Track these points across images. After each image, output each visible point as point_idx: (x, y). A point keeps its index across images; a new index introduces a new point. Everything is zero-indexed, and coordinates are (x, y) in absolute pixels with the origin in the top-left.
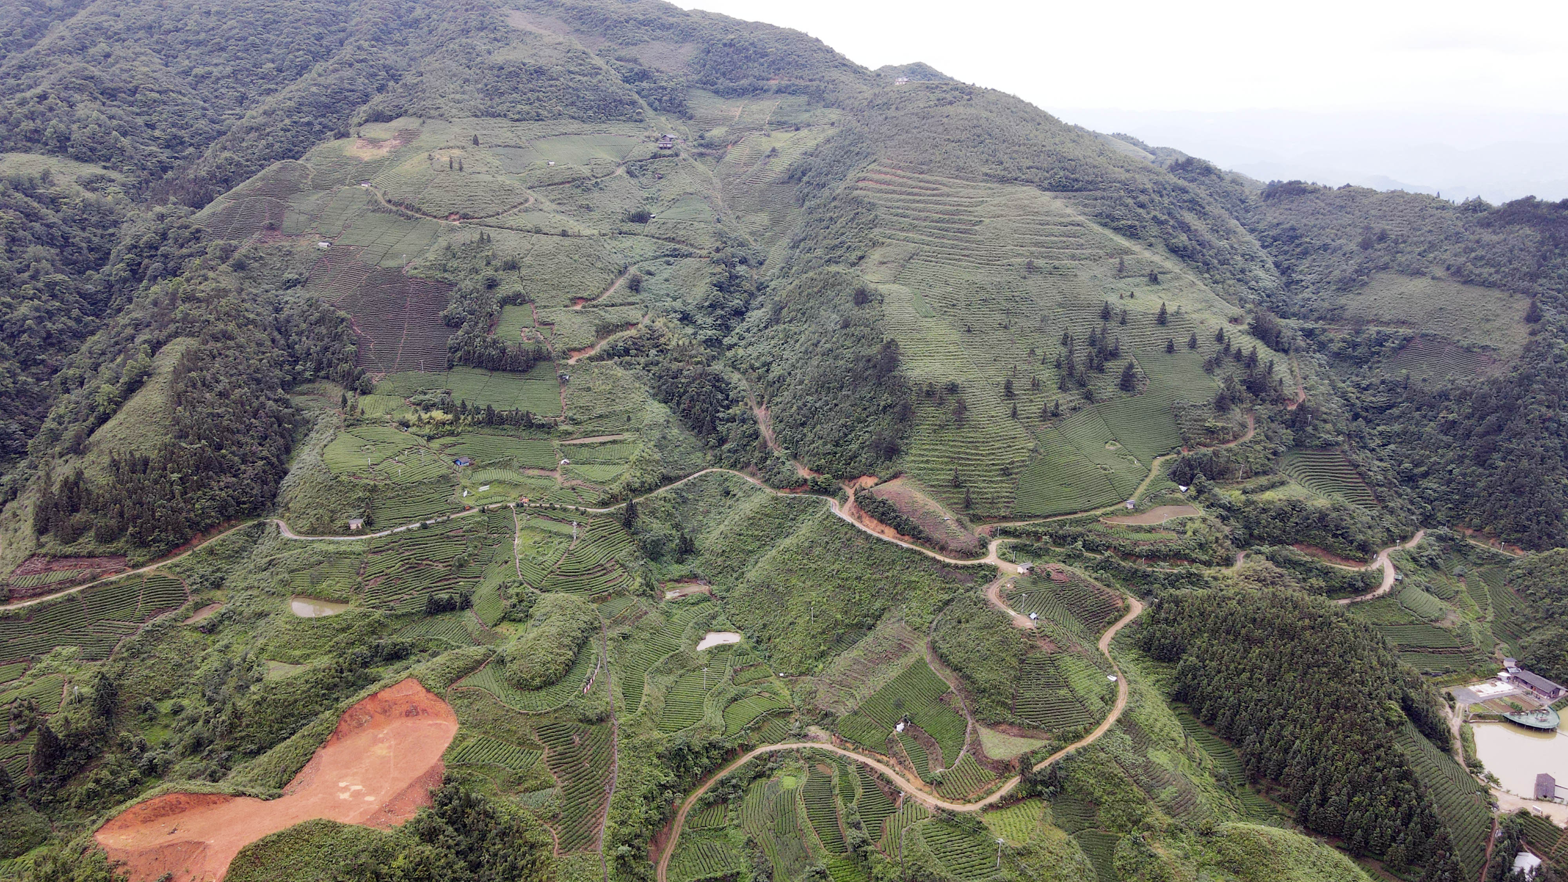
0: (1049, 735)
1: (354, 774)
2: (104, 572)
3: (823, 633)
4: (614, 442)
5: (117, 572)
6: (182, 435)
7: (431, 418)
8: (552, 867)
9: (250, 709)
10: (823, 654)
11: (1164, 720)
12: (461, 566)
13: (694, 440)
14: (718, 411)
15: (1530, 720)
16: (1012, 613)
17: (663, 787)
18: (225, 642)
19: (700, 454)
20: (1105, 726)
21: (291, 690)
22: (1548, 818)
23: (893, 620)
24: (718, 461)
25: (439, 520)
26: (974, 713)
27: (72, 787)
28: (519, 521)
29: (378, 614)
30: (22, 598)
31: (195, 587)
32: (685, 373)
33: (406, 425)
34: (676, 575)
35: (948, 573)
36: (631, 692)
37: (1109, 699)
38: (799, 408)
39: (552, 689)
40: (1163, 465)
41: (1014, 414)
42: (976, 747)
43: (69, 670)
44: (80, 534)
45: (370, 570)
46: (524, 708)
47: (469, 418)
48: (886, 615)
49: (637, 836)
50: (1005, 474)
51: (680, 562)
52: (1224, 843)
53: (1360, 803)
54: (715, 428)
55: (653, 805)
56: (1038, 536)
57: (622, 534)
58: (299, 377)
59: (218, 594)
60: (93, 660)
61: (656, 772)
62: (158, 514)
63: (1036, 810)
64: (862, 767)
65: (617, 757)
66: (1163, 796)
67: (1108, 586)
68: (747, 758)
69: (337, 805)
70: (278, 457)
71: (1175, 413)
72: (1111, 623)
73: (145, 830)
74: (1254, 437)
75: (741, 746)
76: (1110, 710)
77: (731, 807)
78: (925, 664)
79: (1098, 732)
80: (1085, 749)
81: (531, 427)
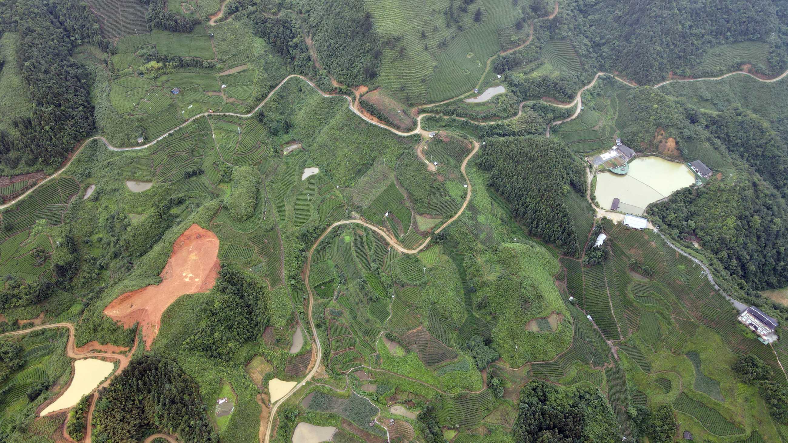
0: (442, 217)
1: (187, 269)
2: (37, 180)
3: (353, 168)
4: (244, 71)
5: (44, 179)
6: (40, 104)
7: (152, 67)
8: (270, 295)
9: (131, 239)
10: (353, 178)
11: (484, 200)
12: (192, 151)
13: (279, 59)
14: (289, 41)
15: (618, 171)
16: (427, 162)
17: (302, 251)
18: (105, 205)
19: (284, 68)
20: (462, 210)
21: (144, 228)
22: (612, 221)
23: (380, 162)
24: (293, 71)
25: (176, 129)
26: (414, 209)
27: (75, 280)
28: (212, 124)
29: (166, 185)
30: (10, 200)
31: (80, 180)
32: (269, 21)
33: (141, 74)
34: (286, 141)
35: (401, 140)
36: (281, 210)
37: (464, 197)
38: (328, 48)
39: (251, 220)
40: (492, 62)
41: (426, 48)
42: (415, 223)
43: (48, 230)
44: (18, 163)
45: (156, 163)
46: (243, 231)
47: (171, 63)
48: (377, 159)
49: (296, 275)
50: (422, 82)
51: (287, 133)
52: (500, 254)
53: (549, 227)
54: (289, 52)
55: (300, 259)
56: (437, 112)
57: (260, 126)
58: (74, 44)
59: (90, 180)
60: (55, 225)
61: (298, 245)
62: (49, 150)
63: (437, 249)
64: (374, 232)
65: (282, 243)
66: (481, 237)
67: (466, 139)
68: (330, 229)
69: (186, 284)
70: (87, 101)
71: (498, 33)
72: (466, 156)
73: (121, 307)
74: (532, 41)
75: (327, 225)
76: (464, 202)
77: (327, 251)
78: (394, 185)
79: (460, 213)
80: (455, 222)
81: (203, 67)
